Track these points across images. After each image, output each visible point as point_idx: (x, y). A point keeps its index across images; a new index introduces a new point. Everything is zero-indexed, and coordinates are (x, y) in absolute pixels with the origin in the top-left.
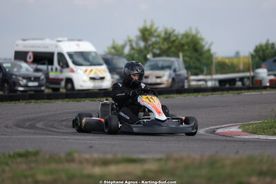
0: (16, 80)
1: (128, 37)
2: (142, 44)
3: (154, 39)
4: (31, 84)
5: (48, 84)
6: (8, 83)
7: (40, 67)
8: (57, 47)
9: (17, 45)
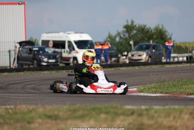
0: (41, 59)
1: (117, 31)
2: (127, 35)
3: (135, 32)
4: (51, 61)
5: (61, 61)
6: (36, 60)
7: (57, 50)
8: (67, 37)
9: (43, 36)
